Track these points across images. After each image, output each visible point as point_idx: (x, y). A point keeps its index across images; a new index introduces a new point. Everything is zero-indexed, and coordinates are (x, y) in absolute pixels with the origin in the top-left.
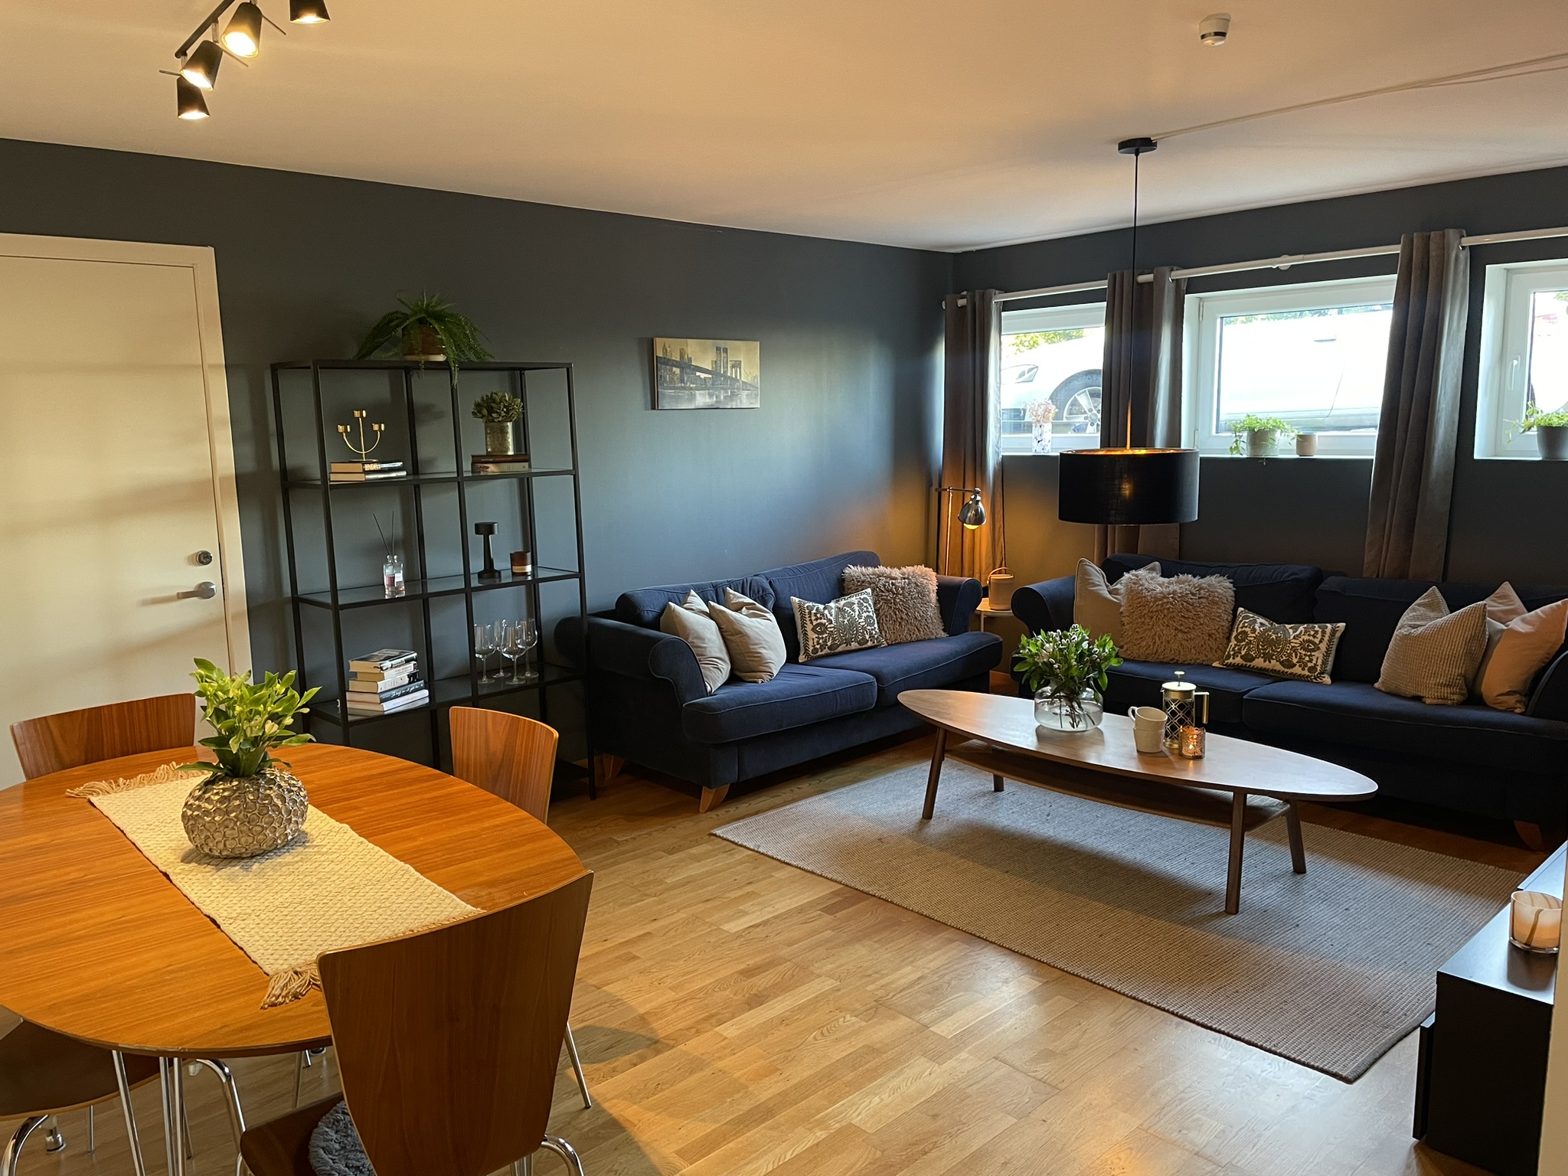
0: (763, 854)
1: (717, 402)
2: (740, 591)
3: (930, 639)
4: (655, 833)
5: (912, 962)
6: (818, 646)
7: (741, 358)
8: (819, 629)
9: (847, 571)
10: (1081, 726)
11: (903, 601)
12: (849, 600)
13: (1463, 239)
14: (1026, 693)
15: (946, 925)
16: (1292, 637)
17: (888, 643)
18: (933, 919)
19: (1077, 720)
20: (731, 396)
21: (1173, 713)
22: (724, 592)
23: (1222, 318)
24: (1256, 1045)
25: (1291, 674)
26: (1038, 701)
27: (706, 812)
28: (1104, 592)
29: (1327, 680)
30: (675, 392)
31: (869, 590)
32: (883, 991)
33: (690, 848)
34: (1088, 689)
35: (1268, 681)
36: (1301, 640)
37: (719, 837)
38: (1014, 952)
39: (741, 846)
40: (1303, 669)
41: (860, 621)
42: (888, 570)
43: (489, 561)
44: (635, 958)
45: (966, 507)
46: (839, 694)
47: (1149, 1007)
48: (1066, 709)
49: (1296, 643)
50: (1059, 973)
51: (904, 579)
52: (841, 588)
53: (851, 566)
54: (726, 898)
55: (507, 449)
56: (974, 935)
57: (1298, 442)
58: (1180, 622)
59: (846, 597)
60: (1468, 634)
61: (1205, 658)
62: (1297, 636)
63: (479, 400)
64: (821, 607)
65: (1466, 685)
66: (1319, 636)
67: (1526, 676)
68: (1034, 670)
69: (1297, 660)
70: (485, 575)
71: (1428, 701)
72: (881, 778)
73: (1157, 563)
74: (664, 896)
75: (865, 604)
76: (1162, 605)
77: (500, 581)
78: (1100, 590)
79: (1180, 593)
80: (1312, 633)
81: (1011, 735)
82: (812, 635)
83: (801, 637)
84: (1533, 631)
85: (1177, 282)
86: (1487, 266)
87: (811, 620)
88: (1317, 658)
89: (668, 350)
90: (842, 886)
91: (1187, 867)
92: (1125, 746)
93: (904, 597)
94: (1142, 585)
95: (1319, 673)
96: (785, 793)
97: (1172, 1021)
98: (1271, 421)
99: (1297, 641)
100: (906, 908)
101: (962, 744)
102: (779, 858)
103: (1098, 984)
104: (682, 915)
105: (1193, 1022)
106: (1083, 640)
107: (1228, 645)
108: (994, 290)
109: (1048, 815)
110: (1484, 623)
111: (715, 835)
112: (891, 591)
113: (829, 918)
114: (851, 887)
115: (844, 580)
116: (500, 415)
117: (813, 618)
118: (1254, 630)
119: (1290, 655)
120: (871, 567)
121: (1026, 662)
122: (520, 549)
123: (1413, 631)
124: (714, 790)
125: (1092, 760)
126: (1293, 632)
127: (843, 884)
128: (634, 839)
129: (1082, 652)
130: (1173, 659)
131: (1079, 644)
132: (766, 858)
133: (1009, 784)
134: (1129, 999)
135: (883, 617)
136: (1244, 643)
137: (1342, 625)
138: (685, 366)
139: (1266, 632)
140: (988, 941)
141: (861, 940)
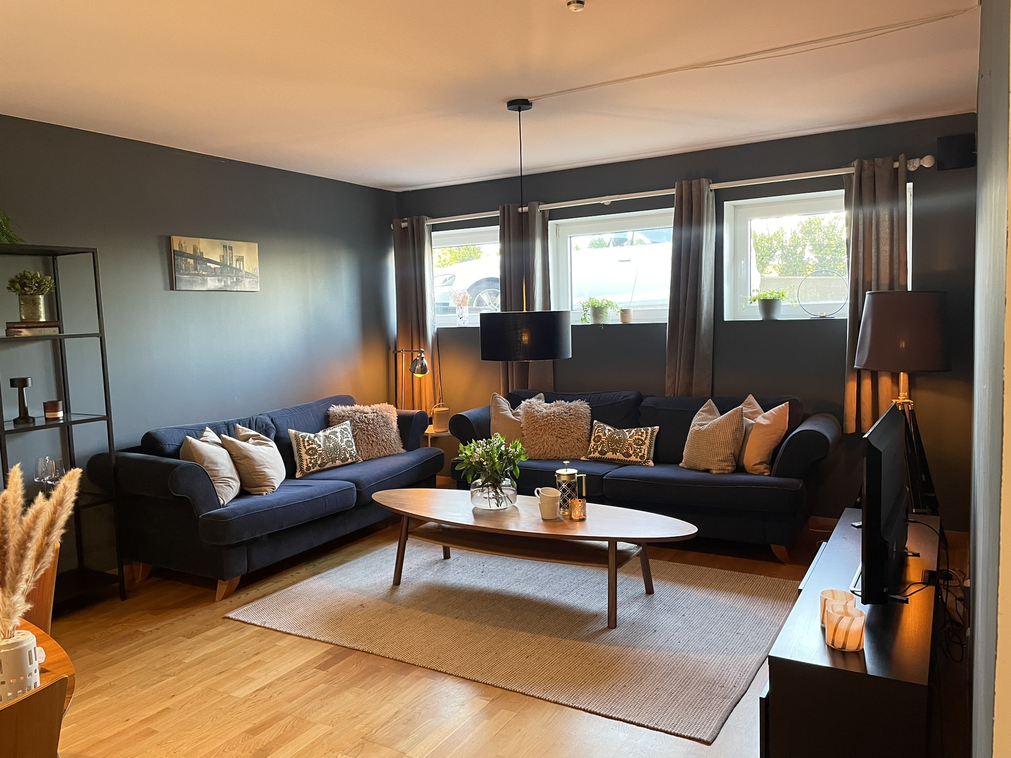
0: (268, 628)
1: (225, 286)
2: (247, 426)
3: (393, 455)
4: (176, 622)
5: (390, 700)
6: (310, 465)
7: (243, 254)
8: (312, 452)
9: (331, 410)
10: (503, 506)
11: (373, 429)
12: (333, 430)
13: (711, 185)
14: (463, 485)
15: (415, 665)
16: (628, 437)
17: (363, 459)
18: (405, 662)
19: (500, 501)
20: (236, 282)
21: (564, 491)
22: (235, 427)
23: (571, 237)
24: (643, 726)
25: (629, 461)
26: (472, 490)
27: (221, 600)
28: (510, 414)
29: (651, 463)
30: (190, 278)
31: (348, 422)
32: (368, 728)
33: (207, 631)
34: (506, 479)
35: (616, 466)
36: (634, 438)
37: (232, 619)
38: (467, 679)
39: (250, 624)
40: (637, 458)
41: (342, 444)
42: (362, 408)
43: (23, 410)
44: (153, 732)
45: (414, 362)
46: (328, 497)
47: (567, 708)
48: (492, 494)
49: (631, 441)
50: (500, 691)
51: (374, 413)
52: (327, 422)
53: (334, 406)
54: (236, 669)
55: (39, 317)
56: (437, 671)
57: (621, 314)
58: (559, 432)
59: (331, 428)
60: (734, 427)
61: (576, 455)
62: (631, 436)
63: (13, 277)
64: (312, 436)
65: (735, 461)
66: (644, 435)
67: (768, 452)
68: (469, 468)
69: (632, 452)
70: (21, 421)
71: (714, 472)
72: (360, 559)
73: (542, 394)
74: (182, 674)
75: (345, 432)
76: (547, 421)
77: (34, 424)
78: (507, 413)
79: (558, 412)
80: (640, 434)
81: (455, 516)
82: (305, 457)
83: (297, 459)
84: (770, 423)
85: (543, 212)
86: (725, 202)
87: (304, 446)
88: (644, 450)
89: (183, 245)
90: (333, 646)
91: (579, 598)
92: (534, 516)
93: (374, 426)
94: (534, 409)
95: (646, 459)
96: (287, 578)
97: (584, 717)
98: (605, 301)
99: (632, 440)
100: (383, 657)
101: (420, 527)
102: (281, 629)
103: (530, 695)
104: (198, 688)
105: (599, 714)
106: (501, 445)
107: (589, 445)
108: (425, 217)
109: (483, 572)
110: (742, 420)
111: (228, 618)
112: (364, 422)
113: (322, 673)
114: (340, 646)
115: (329, 416)
116: (32, 289)
117: (306, 444)
118: (605, 434)
119: (628, 449)
120: (349, 405)
121: (464, 463)
122: (54, 399)
123: (701, 427)
124: (228, 581)
125: (513, 528)
126: (629, 434)
127: (334, 644)
128: (158, 629)
129: (501, 453)
130: (556, 457)
131: (499, 447)
132: (272, 631)
133: (454, 553)
134: (552, 704)
135: (359, 441)
136: (599, 443)
137: (657, 428)
138: (198, 258)
139: (613, 435)
140: (447, 673)
141: (348, 688)
